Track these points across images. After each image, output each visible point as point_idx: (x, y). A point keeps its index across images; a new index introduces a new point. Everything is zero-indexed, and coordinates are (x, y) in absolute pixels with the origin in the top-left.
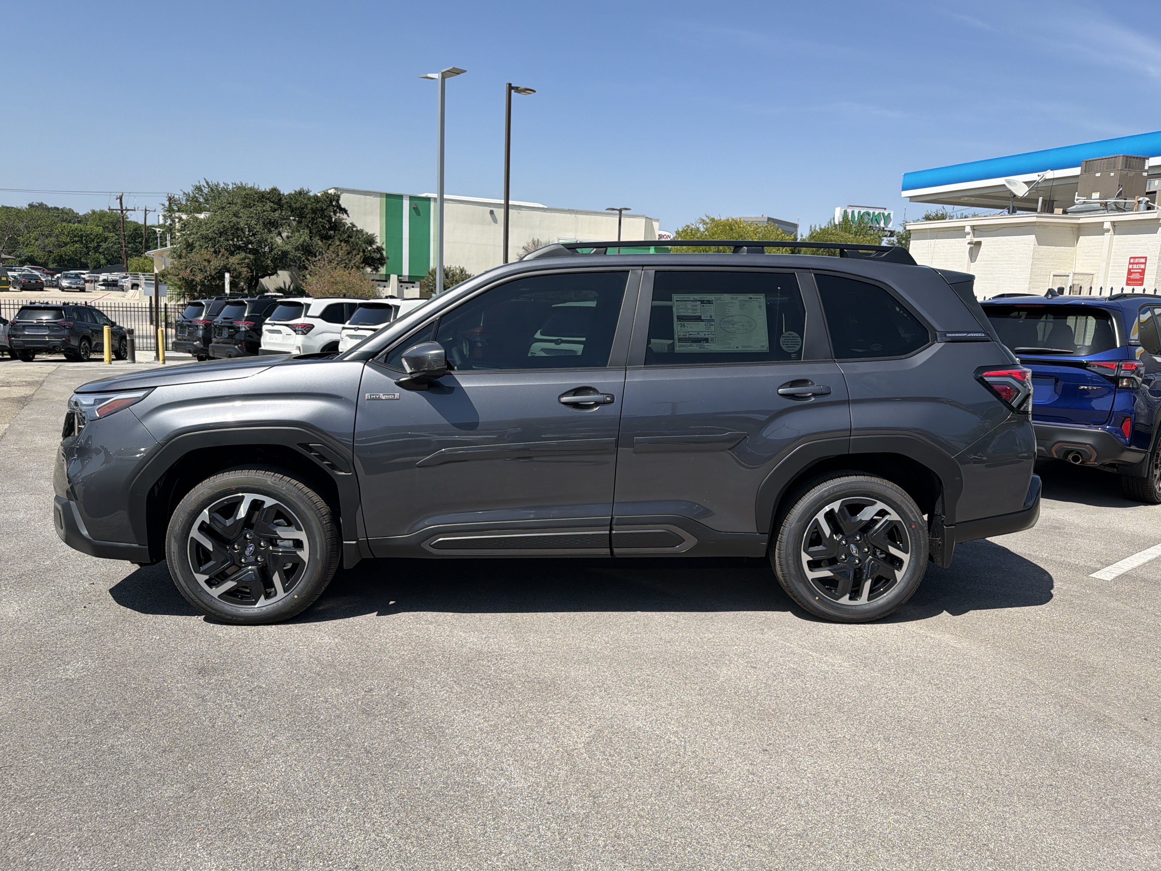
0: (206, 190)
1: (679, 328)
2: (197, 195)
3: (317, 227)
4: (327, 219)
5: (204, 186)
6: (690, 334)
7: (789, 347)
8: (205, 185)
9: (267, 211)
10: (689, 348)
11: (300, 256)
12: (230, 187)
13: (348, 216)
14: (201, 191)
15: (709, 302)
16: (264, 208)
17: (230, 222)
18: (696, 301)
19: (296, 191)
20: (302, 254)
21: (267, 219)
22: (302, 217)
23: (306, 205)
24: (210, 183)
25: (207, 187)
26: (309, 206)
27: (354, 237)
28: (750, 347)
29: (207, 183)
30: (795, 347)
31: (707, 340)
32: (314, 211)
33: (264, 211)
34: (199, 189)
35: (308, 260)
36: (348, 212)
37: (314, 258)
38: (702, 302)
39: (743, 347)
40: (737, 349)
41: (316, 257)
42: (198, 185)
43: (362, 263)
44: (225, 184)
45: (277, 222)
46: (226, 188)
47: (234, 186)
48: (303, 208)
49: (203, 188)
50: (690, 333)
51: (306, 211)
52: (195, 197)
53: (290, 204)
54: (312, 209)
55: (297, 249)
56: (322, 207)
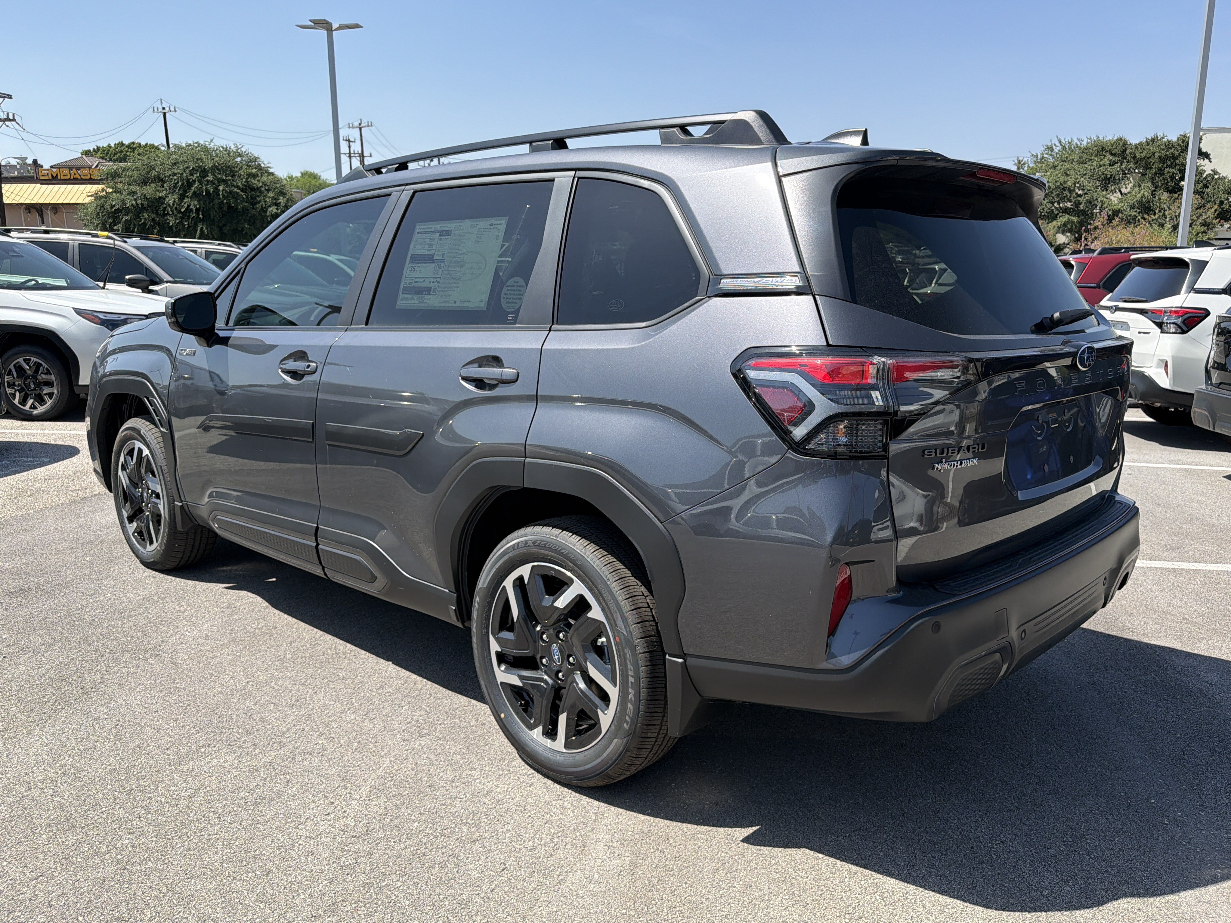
0: (1056, 150)
1: (408, 272)
2: (1046, 156)
3: (1164, 179)
4: (1178, 167)
5: (1055, 145)
6: (416, 282)
7: (509, 303)
8: (1058, 144)
9: (1104, 165)
10: (410, 302)
11: (1135, 215)
12: (1085, 143)
13: (1211, 162)
14: (1052, 150)
15: (448, 233)
16: (1101, 163)
17: (1056, 182)
18: (434, 232)
19: (1147, 139)
20: (1139, 213)
21: (1103, 174)
22: (1147, 169)
23: (1154, 153)
24: (1063, 141)
25: (1059, 145)
26: (1157, 155)
27: (1210, 187)
28: (469, 301)
29: (1060, 142)
30: (516, 303)
31: (428, 290)
32: (1162, 160)
33: (1100, 166)
34: (1050, 149)
35: (1145, 219)
36: (1211, 157)
37: (1152, 216)
38: (442, 233)
39: (462, 301)
40: (455, 305)
41: (1155, 214)
42: (1049, 144)
43: (1216, 218)
44: (1078, 140)
45: (1114, 177)
46: (1079, 144)
47: (1089, 141)
48: (1149, 158)
49: (1054, 147)
50: (416, 280)
51: (1152, 160)
52: (1043, 158)
53: (1135, 154)
54: (1160, 157)
55: (1132, 207)
56: (1173, 154)
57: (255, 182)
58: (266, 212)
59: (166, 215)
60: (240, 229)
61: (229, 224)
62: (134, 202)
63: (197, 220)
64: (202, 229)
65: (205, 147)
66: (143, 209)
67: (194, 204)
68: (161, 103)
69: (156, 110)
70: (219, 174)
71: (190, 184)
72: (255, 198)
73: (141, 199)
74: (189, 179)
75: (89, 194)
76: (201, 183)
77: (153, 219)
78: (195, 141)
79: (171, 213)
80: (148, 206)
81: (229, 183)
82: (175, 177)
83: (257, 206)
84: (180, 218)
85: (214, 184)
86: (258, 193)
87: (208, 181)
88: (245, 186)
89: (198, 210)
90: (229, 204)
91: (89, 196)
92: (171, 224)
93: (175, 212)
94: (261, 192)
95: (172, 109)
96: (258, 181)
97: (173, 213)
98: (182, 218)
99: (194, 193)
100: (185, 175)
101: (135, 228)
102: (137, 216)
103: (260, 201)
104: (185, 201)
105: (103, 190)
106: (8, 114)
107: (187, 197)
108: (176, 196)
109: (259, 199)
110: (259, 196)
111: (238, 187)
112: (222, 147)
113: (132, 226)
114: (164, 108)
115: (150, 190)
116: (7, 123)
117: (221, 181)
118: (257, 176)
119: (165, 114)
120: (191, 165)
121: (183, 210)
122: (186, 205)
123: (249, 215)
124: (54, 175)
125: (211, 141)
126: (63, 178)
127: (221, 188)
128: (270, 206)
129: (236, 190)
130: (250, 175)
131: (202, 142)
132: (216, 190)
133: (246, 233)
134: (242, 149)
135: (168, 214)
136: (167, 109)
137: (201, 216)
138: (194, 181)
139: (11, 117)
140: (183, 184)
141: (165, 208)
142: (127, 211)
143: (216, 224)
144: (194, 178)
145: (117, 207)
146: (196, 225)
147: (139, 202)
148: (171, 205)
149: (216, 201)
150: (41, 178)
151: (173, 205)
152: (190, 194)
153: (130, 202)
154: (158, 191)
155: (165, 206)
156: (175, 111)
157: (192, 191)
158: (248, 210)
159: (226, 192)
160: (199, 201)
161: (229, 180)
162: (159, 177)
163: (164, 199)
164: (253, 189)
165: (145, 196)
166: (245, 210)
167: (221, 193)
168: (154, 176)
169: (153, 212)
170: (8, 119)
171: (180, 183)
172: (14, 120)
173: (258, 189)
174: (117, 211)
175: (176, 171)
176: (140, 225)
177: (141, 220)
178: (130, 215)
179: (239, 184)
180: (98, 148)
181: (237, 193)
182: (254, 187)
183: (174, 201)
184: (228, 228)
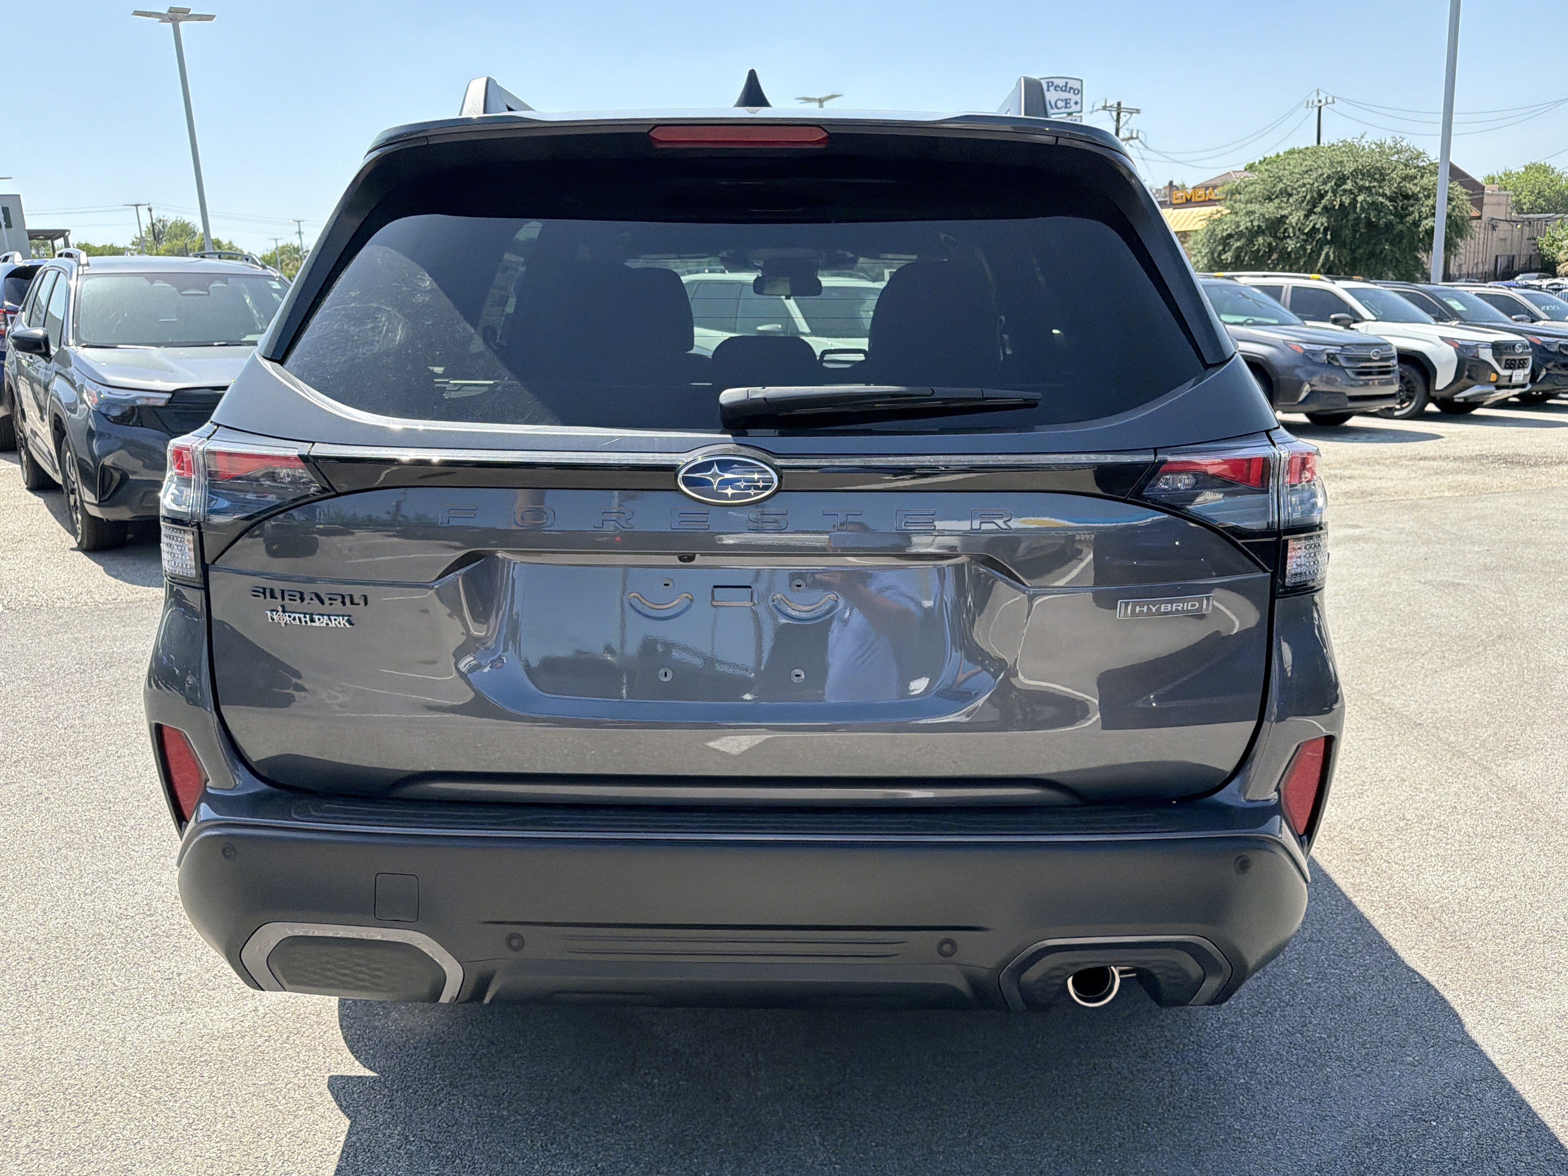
57: (1411, 188)
58: (1419, 226)
59: (1285, 238)
60: (1378, 251)
61: (1364, 246)
62: (1249, 224)
63: (1322, 243)
64: (1327, 255)
65: (1351, 145)
66: (1260, 231)
67: (1321, 222)
68: (1318, 94)
69: (1310, 104)
70: (1362, 180)
71: (1321, 196)
72: (1407, 208)
73: (1259, 220)
74: (1320, 190)
75: (1202, 218)
76: (1334, 192)
77: (1270, 244)
78: (1342, 139)
79: (1292, 235)
80: (1267, 228)
81: (1373, 190)
82: (1304, 189)
83: (1408, 219)
84: (1303, 240)
85: (1352, 193)
86: (1412, 202)
87: (1345, 191)
88: (1395, 193)
89: (1326, 230)
90: (1368, 218)
91: (1200, 220)
92: (1289, 249)
93: (1297, 233)
94: (1417, 200)
95: (1330, 100)
96: (1416, 185)
97: (1294, 235)
98: (1305, 241)
99: (1325, 207)
100: (1316, 184)
101: (1246, 255)
102: (1251, 241)
103: (1413, 212)
104: (1311, 218)
105: (1218, 212)
106: (1132, 131)
107: (1315, 213)
108: (1301, 214)
109: (1411, 209)
110: (1412, 206)
111: (1384, 195)
112: (1375, 144)
113: (1243, 254)
114: (1320, 101)
115: (1270, 209)
116: (1131, 142)
117: (1361, 189)
118: (1416, 178)
119: (1320, 108)
120: (1327, 172)
121: (1306, 231)
122: (1311, 224)
123: (1395, 232)
124: (1189, 198)
125: (1362, 137)
126: (1198, 199)
127: (1360, 198)
128: (1426, 218)
129: (1381, 199)
130: (1405, 178)
131: (1349, 140)
132: (1354, 202)
133: (1385, 256)
134: (1402, 144)
135: (1289, 237)
136: (1324, 101)
137: (1329, 237)
138: (1327, 192)
139: (1134, 136)
140: (1312, 197)
141: (1286, 229)
142: (1240, 235)
143: (1348, 247)
144: (1327, 189)
145: (1229, 231)
146: (1321, 249)
147: (1256, 223)
148: (1294, 224)
149: (1351, 217)
150: (1175, 202)
151: (1297, 224)
152: (1318, 209)
153: (1244, 224)
154: (1281, 208)
155: (1286, 226)
156: (1334, 102)
157: (1321, 206)
158: (1393, 226)
159: (1367, 202)
160: (1329, 218)
161: (1374, 187)
162: (1286, 190)
163: (1287, 217)
164: (1406, 197)
165: (1264, 215)
166: (1389, 226)
167: (1359, 205)
168: (1281, 190)
169: (1271, 236)
170: (1132, 138)
171: (1308, 197)
172: (1137, 138)
173: (1415, 197)
174: (1230, 236)
175: (1305, 181)
176: (1252, 252)
177: (1254, 245)
178: (1243, 240)
179: (1388, 192)
180: (1265, 159)
181: (1382, 203)
182: (1408, 194)
183: (1299, 220)
184: (1362, 251)
